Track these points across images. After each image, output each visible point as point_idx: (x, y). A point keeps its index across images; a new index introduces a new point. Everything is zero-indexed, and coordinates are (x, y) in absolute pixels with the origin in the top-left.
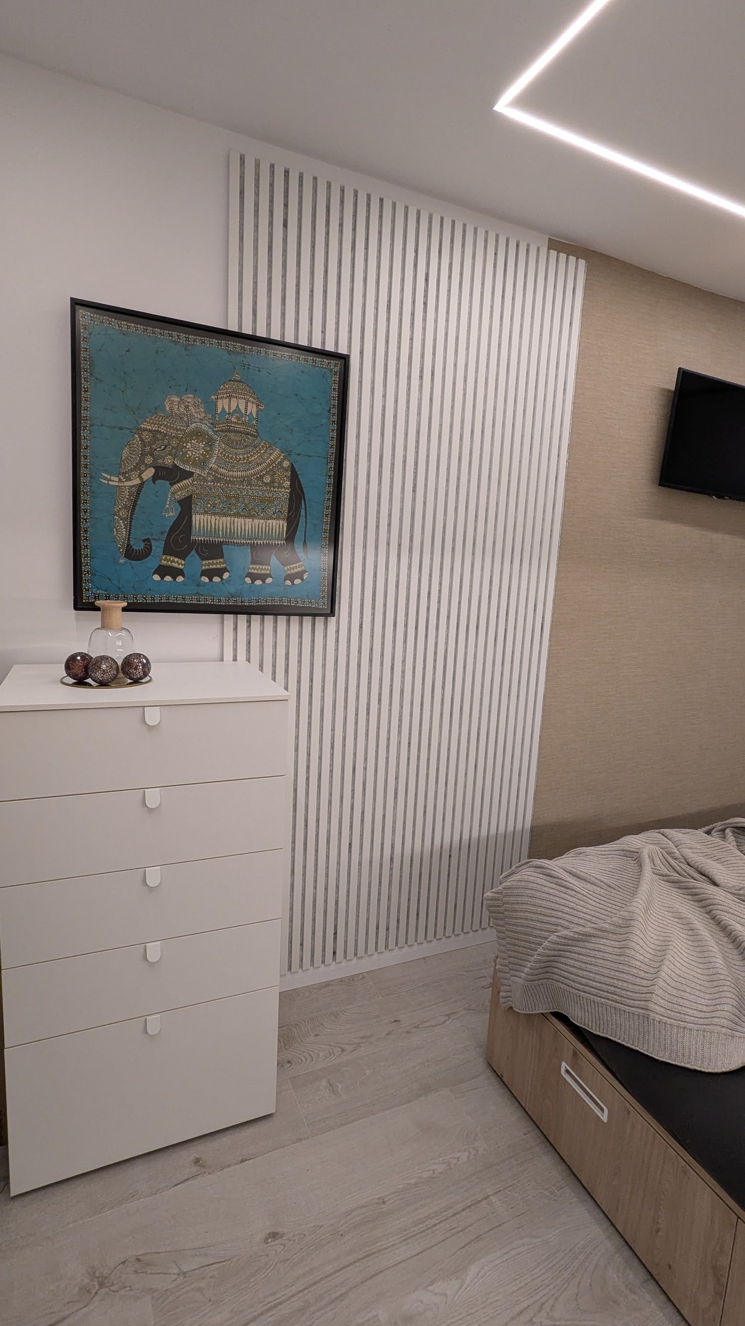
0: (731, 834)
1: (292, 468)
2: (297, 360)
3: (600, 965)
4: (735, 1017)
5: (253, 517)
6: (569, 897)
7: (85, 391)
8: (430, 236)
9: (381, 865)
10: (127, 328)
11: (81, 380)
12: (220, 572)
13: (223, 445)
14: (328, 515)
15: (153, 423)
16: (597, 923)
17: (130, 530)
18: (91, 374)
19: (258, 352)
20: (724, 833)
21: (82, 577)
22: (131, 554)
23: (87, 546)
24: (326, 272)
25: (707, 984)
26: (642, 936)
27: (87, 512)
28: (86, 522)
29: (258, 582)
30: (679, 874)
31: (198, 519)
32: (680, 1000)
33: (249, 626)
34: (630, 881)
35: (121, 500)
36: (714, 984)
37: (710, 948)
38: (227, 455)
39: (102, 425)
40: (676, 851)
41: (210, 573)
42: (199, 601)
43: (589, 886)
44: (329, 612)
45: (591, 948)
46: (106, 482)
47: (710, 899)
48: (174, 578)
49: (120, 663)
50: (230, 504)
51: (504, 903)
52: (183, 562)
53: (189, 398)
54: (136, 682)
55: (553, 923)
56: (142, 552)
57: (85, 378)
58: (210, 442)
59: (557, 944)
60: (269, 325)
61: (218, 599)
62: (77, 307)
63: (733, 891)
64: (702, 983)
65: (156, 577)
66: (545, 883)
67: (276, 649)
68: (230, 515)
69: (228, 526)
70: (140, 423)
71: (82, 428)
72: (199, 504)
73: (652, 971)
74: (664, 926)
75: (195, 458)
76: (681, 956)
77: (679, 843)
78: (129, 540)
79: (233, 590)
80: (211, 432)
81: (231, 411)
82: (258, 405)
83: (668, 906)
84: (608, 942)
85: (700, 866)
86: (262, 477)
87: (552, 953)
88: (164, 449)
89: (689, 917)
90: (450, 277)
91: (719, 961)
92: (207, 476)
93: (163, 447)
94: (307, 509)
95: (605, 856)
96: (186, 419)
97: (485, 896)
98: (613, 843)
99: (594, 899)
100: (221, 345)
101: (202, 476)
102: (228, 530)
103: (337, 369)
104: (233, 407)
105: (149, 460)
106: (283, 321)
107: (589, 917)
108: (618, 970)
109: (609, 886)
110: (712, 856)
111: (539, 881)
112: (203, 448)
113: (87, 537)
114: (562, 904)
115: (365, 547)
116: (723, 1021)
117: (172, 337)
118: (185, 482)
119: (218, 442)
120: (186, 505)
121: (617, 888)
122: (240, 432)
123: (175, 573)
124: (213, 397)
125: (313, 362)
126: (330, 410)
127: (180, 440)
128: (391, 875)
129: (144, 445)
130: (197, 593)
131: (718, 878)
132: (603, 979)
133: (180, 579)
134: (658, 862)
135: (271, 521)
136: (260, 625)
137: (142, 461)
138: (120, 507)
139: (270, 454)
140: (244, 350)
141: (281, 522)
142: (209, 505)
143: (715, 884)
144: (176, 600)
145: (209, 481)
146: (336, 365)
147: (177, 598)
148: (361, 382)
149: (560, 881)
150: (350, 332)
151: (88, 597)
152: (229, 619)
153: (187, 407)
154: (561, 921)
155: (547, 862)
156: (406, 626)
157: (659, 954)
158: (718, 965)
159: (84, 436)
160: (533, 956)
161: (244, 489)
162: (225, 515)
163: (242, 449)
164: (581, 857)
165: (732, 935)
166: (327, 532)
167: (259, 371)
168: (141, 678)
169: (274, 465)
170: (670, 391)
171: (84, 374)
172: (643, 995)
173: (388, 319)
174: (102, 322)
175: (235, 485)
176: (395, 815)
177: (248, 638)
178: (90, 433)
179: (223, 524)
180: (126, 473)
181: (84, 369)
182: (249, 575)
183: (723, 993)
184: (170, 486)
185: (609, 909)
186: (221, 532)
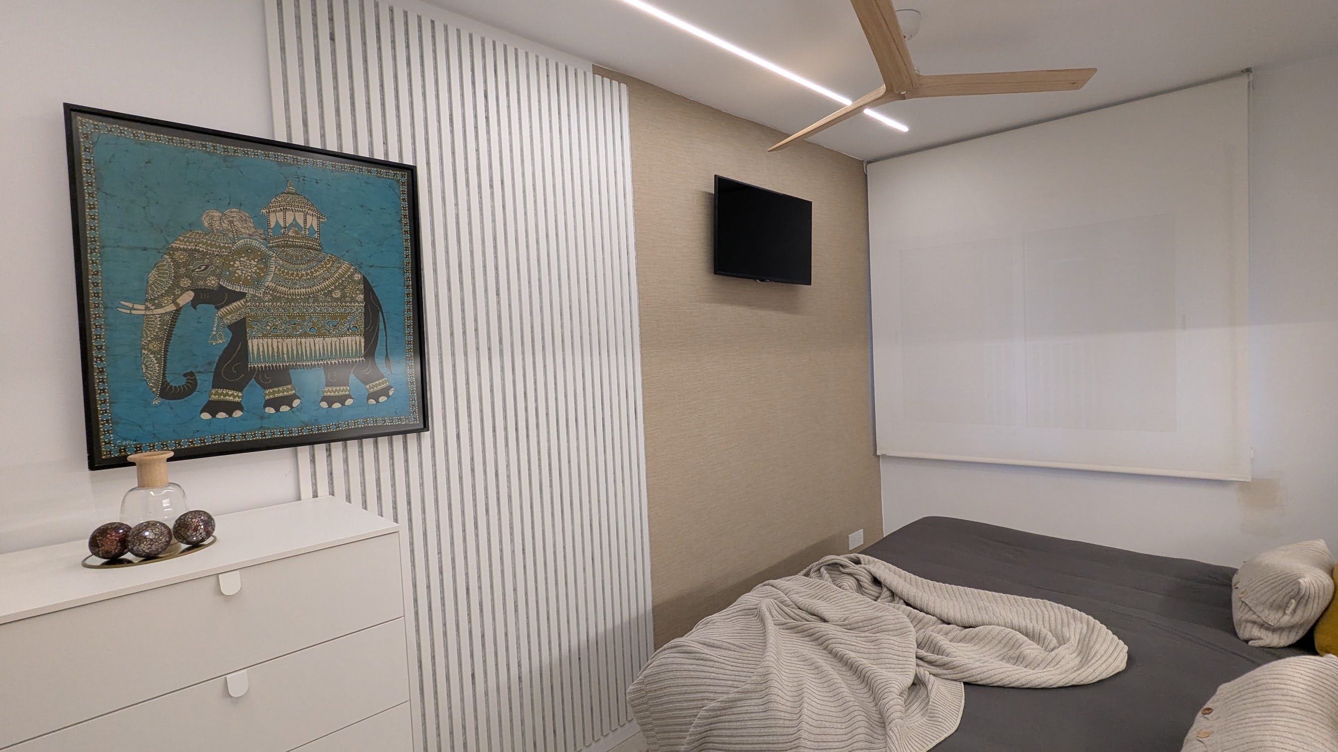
0: (825, 572)
1: (365, 281)
2: (360, 171)
3: (750, 726)
4: (868, 737)
5: (324, 336)
6: (709, 668)
7: (90, 209)
8: (484, 57)
9: (509, 688)
10: (146, 138)
11: (84, 197)
12: (288, 401)
13: (281, 262)
14: (410, 326)
15: (187, 241)
16: (739, 686)
17: (165, 365)
18: (98, 189)
19: (314, 163)
20: (820, 572)
21: (99, 429)
22: (167, 392)
23: (104, 390)
24: (382, 86)
25: (841, 715)
26: (780, 687)
27: (101, 348)
28: (101, 361)
29: (337, 405)
30: (795, 620)
31: (255, 345)
32: (823, 737)
33: (329, 455)
34: (757, 638)
35: (150, 331)
36: (846, 712)
37: (835, 680)
38: (286, 271)
39: (118, 246)
40: (786, 599)
41: (275, 403)
42: (265, 436)
43: (724, 653)
44: (422, 427)
45: (738, 712)
46: (128, 311)
47: (825, 635)
48: (230, 414)
49: (171, 526)
50: (295, 324)
51: (647, 693)
52: (240, 394)
53: (234, 213)
54: (196, 546)
55: (699, 698)
56: (184, 389)
57: (89, 194)
58: (264, 259)
59: (707, 718)
60: (323, 136)
61: (289, 431)
62: (73, 113)
63: (841, 623)
64: (836, 715)
65: (206, 416)
66: (684, 661)
67: (364, 476)
68: (296, 336)
69: (294, 348)
70: (170, 242)
71: (89, 251)
72: (256, 327)
73: (795, 717)
74: (795, 672)
75: (246, 277)
76: (815, 695)
77: (787, 591)
78: (164, 376)
79: (305, 418)
80: (263, 248)
81: (287, 225)
82: (318, 218)
83: (793, 651)
84: (753, 702)
85: (809, 608)
86: (330, 292)
87: (703, 729)
88: (205, 269)
89: (812, 657)
90: (508, 94)
91: (845, 690)
92: (264, 296)
93: (203, 268)
94: (386, 321)
95: (729, 620)
96: (231, 235)
97: (628, 691)
98: (733, 604)
99: (731, 664)
100: (269, 157)
101: (257, 296)
102: (295, 353)
103: (405, 179)
104: (290, 220)
105: (185, 282)
106: (338, 132)
107: (730, 683)
108: (767, 726)
109: (741, 647)
110: (816, 595)
111: (677, 660)
112: (256, 266)
113: (103, 379)
114: (703, 677)
115: (453, 354)
116: (861, 744)
117: (206, 147)
118: (235, 304)
119: (274, 259)
120: (239, 330)
121: (747, 647)
122: (300, 247)
123: (230, 407)
124: (264, 211)
125: (378, 173)
126: (400, 221)
127: (224, 259)
128: (521, 697)
129: (177, 265)
130: (261, 427)
131: (826, 614)
132: (756, 739)
133: (238, 414)
134: (775, 613)
135: (345, 338)
136: (343, 452)
137: (175, 284)
138: (149, 339)
139: (339, 268)
140: (298, 162)
141: (358, 338)
142: (268, 328)
143: (825, 621)
144: (235, 438)
145: (266, 301)
146: (403, 176)
147: (234, 437)
148: (430, 192)
149: (697, 655)
150: (414, 143)
151: (110, 451)
152: (304, 452)
153: (231, 222)
154: (706, 694)
155: (678, 640)
156: (506, 428)
157: (797, 699)
158: (845, 694)
159: (92, 260)
160: (685, 738)
161: (309, 307)
162: (289, 336)
163: (304, 264)
164: (710, 626)
165: (848, 664)
166: (411, 344)
167: (317, 183)
168: (203, 540)
169: (344, 279)
170: (711, 194)
171: (87, 189)
172: (792, 743)
173: (452, 131)
174: (111, 131)
175: (299, 303)
176: (518, 630)
177: (329, 468)
178: (100, 257)
179: (287, 347)
180: (155, 299)
181: (88, 183)
182: (324, 399)
183: (855, 718)
184: (217, 310)
185: (746, 670)
186: (285, 356)
